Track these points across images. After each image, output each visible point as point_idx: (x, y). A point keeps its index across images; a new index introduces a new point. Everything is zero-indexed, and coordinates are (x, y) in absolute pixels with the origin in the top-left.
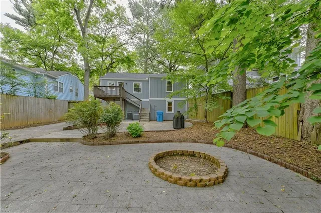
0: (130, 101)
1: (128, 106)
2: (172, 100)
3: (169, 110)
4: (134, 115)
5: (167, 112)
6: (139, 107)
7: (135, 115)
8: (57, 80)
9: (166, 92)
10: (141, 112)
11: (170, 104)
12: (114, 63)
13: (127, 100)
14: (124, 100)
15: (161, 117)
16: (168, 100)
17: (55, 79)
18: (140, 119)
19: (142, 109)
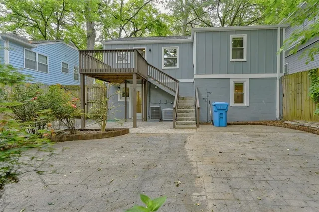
0: (155, 83)
1: (153, 92)
2: (244, 78)
3: (239, 99)
4: (164, 110)
5: (232, 104)
6: (172, 93)
7: (166, 110)
8: (33, 50)
9: (231, 60)
10: (178, 104)
11: (239, 87)
12: (137, 31)
13: (151, 80)
14: (144, 82)
15: (224, 116)
16: (235, 77)
17: (31, 48)
18: (175, 119)
19: (179, 97)
